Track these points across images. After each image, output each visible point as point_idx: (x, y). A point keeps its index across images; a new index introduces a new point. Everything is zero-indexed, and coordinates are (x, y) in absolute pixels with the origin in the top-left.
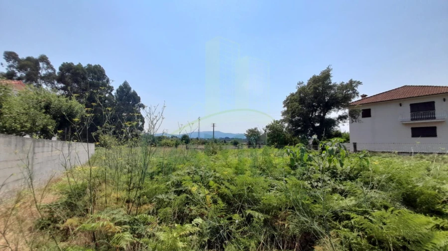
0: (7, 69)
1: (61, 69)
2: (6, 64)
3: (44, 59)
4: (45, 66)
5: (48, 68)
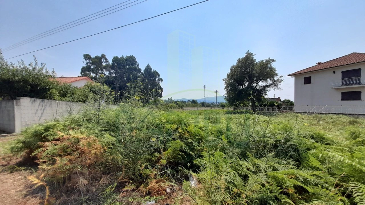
0: (86, 65)
1: (113, 61)
2: (85, 62)
3: (103, 56)
4: (104, 60)
5: (106, 62)
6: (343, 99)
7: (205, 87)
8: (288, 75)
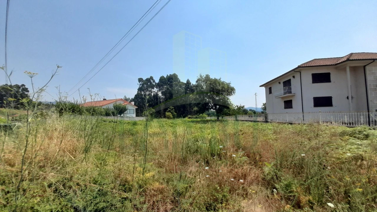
3: (151, 78)
6: (285, 108)
7: (256, 95)
8: (260, 86)
